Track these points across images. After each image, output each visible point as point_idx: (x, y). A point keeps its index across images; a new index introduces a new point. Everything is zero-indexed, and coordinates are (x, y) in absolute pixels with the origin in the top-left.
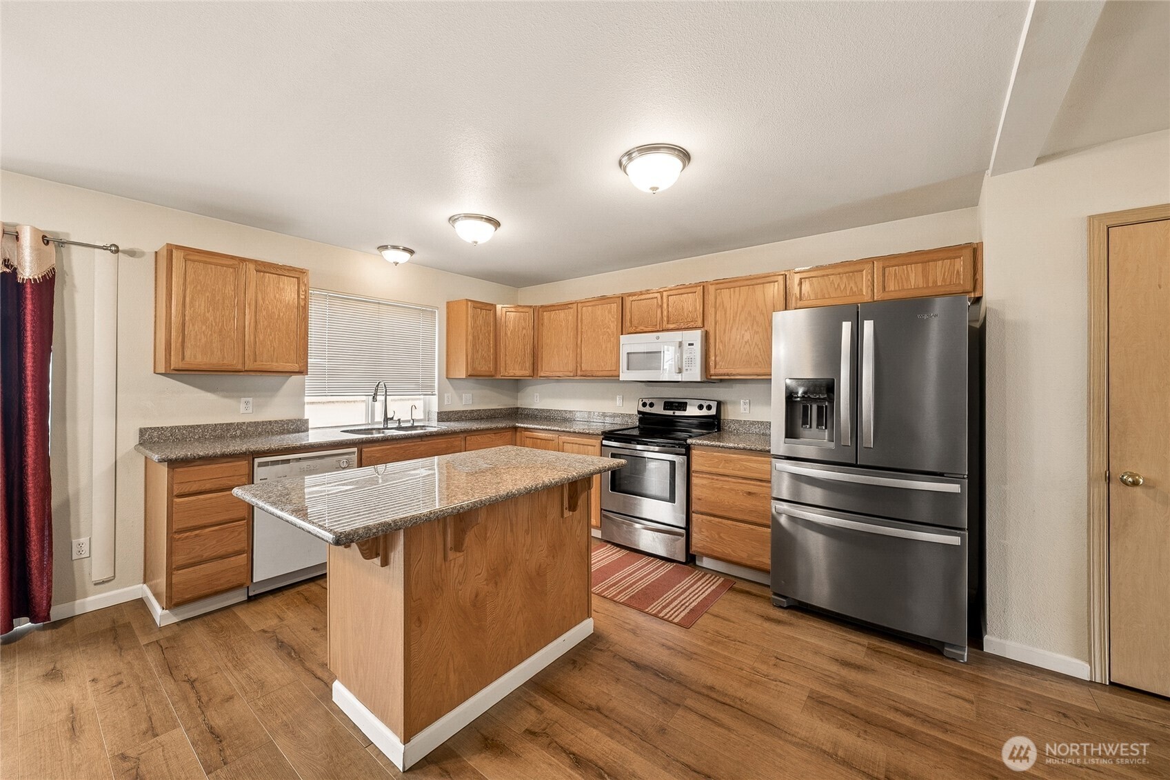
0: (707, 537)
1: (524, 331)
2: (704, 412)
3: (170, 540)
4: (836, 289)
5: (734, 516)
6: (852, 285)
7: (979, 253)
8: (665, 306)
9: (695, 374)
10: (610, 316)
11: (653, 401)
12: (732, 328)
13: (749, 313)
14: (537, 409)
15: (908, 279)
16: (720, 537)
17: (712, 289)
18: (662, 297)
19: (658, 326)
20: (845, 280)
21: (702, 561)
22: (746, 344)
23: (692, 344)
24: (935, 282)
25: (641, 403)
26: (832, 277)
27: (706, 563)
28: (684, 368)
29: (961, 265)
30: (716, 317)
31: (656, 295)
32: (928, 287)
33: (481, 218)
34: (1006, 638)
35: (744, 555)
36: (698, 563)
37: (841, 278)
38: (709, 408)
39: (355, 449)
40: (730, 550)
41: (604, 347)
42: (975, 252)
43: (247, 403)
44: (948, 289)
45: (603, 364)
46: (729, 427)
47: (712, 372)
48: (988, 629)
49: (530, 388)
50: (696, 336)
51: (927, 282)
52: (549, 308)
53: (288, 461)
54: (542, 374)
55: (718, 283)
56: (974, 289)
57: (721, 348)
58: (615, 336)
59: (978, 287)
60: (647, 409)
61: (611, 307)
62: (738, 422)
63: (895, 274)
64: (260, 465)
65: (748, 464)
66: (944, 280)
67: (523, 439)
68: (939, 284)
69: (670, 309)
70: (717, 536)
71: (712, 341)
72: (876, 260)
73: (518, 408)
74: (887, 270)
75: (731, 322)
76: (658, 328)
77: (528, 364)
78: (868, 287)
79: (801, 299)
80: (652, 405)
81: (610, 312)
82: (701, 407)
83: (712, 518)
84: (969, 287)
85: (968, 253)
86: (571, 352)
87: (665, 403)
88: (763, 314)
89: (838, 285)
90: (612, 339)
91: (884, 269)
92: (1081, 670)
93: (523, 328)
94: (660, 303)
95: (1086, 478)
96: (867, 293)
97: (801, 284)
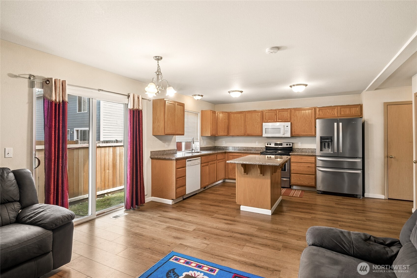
0: (296, 180)
1: (225, 120)
2: (288, 146)
3: (176, 180)
4: (329, 113)
5: (304, 173)
6: (333, 112)
7: (362, 107)
8: (277, 115)
9: (289, 135)
10: (258, 117)
11: (271, 143)
12: (299, 122)
13: (305, 118)
14: (224, 147)
15: (346, 112)
16: (300, 179)
17: (293, 111)
18: (276, 112)
19: (275, 120)
20: (331, 111)
21: (293, 187)
22: (304, 126)
23: (288, 126)
24: (352, 113)
25: (266, 144)
26: (327, 110)
27: (294, 187)
28: (285, 133)
29: (358, 109)
30: (294, 119)
31: (274, 111)
32: (351, 114)
33: (239, 91)
34: (369, 193)
35: (307, 183)
36: (292, 188)
37: (330, 110)
38: (290, 145)
39: (200, 158)
40: (303, 182)
41: (255, 126)
42: (361, 106)
43: (167, 144)
44: (355, 115)
45: (255, 132)
46: (295, 150)
47: (293, 134)
48: (365, 192)
49: (221, 139)
50: (289, 124)
51: (351, 113)
52: (234, 113)
53: (191, 160)
54: (231, 135)
55: (294, 109)
56: (361, 115)
57: (296, 127)
58: (260, 123)
59: (362, 115)
60: (269, 146)
61: (258, 114)
62: (298, 149)
63: (343, 110)
64: (188, 161)
65: (308, 159)
66: (354, 113)
67: (229, 156)
68: (353, 113)
69: (279, 116)
70: (299, 179)
71: (293, 125)
72: (339, 106)
73: (216, 146)
74: (341, 109)
75: (299, 120)
76: (275, 121)
77: (226, 131)
78: (337, 113)
79: (319, 115)
80: (270, 144)
81: (258, 115)
82: (287, 145)
83: (297, 174)
84: (360, 115)
85: (360, 106)
86: (243, 127)
87: (275, 143)
88: (309, 118)
89: (329, 112)
90: (259, 124)
91: (340, 109)
92: (383, 197)
93: (224, 119)
94: (276, 114)
95: (383, 156)
96: (336, 114)
97: (319, 111)
